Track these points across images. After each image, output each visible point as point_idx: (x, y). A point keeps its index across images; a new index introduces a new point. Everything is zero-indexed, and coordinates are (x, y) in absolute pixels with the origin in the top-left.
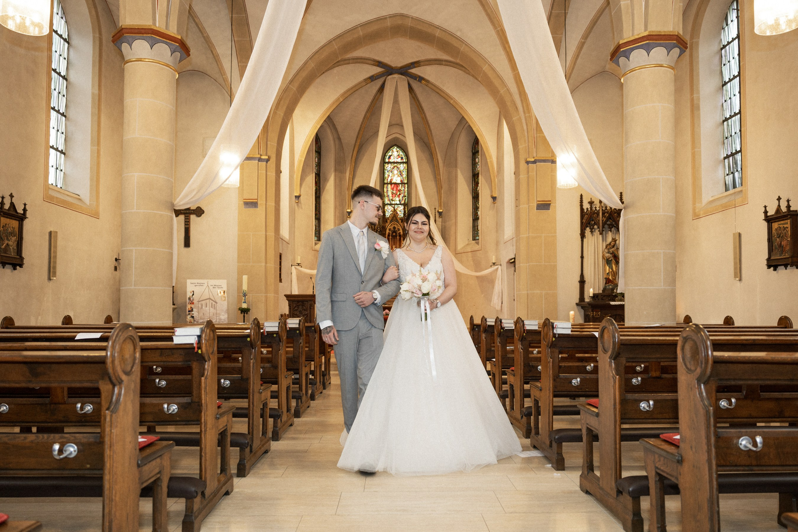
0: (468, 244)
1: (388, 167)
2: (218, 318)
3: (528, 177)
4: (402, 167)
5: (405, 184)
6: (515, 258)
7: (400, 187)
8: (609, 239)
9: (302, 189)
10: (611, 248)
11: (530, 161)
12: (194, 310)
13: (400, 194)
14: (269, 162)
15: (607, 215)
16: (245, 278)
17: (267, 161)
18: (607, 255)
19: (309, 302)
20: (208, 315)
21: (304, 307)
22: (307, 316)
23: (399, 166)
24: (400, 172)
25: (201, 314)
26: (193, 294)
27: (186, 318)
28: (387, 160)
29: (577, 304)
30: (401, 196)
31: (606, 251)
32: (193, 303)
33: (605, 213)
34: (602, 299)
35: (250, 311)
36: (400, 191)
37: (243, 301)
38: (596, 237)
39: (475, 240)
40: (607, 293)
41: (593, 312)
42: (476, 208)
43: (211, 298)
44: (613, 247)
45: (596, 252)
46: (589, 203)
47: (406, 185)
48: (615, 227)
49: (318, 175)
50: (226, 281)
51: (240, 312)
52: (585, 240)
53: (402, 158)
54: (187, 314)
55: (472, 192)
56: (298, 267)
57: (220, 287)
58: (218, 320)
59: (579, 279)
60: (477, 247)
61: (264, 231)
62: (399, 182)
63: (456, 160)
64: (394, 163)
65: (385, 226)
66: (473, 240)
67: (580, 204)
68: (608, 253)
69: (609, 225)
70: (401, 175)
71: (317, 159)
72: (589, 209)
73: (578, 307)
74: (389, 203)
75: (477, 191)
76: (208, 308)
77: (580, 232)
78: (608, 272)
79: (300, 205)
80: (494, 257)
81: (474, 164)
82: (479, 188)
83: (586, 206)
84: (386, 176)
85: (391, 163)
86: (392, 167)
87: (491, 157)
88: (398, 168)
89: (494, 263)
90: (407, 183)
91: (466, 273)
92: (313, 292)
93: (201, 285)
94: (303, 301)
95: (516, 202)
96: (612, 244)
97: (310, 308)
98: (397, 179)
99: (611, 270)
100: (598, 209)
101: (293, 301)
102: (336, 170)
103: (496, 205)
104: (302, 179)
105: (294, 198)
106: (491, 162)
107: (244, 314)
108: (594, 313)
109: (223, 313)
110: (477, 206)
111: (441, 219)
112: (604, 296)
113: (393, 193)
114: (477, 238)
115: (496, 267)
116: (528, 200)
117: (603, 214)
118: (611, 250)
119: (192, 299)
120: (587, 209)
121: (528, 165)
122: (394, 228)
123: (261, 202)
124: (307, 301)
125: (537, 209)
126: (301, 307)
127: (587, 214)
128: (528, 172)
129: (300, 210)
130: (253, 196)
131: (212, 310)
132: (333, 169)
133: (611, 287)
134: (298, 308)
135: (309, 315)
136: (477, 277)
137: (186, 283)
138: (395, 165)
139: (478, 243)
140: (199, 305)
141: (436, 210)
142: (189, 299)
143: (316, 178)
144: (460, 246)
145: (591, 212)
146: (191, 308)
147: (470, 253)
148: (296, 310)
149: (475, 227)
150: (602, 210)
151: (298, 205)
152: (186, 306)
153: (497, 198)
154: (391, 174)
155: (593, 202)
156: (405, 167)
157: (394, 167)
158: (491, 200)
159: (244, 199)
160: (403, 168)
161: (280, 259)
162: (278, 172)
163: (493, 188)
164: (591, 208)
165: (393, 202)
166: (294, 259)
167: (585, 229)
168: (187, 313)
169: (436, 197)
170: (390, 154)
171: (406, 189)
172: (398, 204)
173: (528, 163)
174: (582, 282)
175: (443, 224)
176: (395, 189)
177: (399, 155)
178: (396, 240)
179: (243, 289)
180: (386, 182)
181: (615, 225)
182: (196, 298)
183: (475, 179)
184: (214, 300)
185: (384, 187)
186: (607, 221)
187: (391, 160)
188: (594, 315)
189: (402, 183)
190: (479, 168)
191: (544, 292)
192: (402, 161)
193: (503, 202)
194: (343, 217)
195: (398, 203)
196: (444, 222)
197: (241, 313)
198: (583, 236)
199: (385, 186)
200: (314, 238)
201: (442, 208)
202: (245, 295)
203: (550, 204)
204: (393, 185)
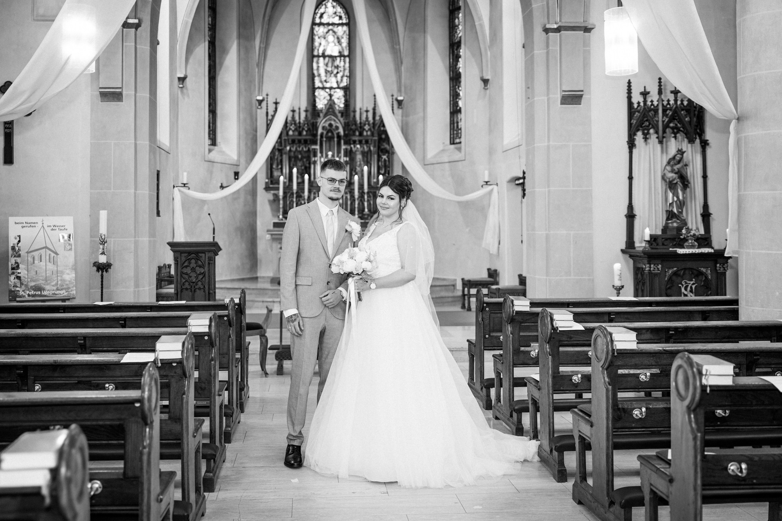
0: (443, 150)
1: (320, 31)
2: (59, 278)
3: (548, 53)
4: (341, 31)
5: (345, 56)
6: (524, 178)
7: (338, 62)
8: (672, 150)
9: (189, 67)
10: (676, 164)
11: (550, 29)
12: (20, 266)
13: (338, 73)
14: (139, 29)
15: (669, 113)
16: (103, 215)
17: (137, 26)
18: (670, 175)
19: (207, 253)
20: (44, 274)
21: (200, 263)
22: (204, 276)
23: (335, 29)
24: (338, 38)
25: (33, 273)
26: (19, 241)
27: (8, 280)
28: (317, 21)
29: (623, 251)
30: (339, 76)
31: (669, 168)
32: (19, 256)
33: (667, 110)
34: (663, 244)
35: (112, 267)
36: (337, 67)
37: (101, 251)
38: (651, 146)
39: (454, 144)
40: (669, 234)
41: (650, 264)
42: (455, 96)
43: (48, 246)
44: (679, 162)
45: (652, 172)
46: (642, 93)
47: (347, 59)
48: (681, 131)
49: (212, 44)
50: (72, 217)
51: (95, 268)
52: (634, 151)
53: (341, 18)
54: (10, 273)
55: (448, 70)
56: (184, 190)
57: (62, 228)
58: (59, 282)
59: (625, 212)
60: (457, 156)
61: (133, 139)
62: (336, 54)
63: (425, 21)
64: (328, 24)
65: (317, 123)
66: (451, 144)
67: (627, 95)
68: (672, 171)
69: (673, 128)
70: (339, 42)
71: (210, 19)
72: (642, 104)
73: (624, 255)
74: (321, 85)
75: (456, 68)
76: (43, 263)
77: (627, 139)
78: (671, 201)
79: (185, 91)
80: (487, 173)
81: (452, 28)
82: (461, 64)
83: (637, 98)
84: (316, 44)
85: (323, 24)
86: (326, 30)
87: (480, 19)
88: (334, 32)
89: (487, 182)
90: (349, 56)
91: (440, 196)
92: (214, 237)
93: (32, 225)
94: (197, 253)
95: (526, 91)
96: (678, 158)
97: (209, 264)
98: (333, 50)
99: (675, 199)
100: (655, 103)
101: (182, 252)
102: (239, 37)
103: (488, 91)
104: (189, 51)
105: (177, 80)
106: (482, 26)
107: (102, 272)
108: (652, 266)
109: (68, 271)
110: (456, 92)
111: (400, 111)
112: (666, 239)
113: (326, 71)
114: (458, 141)
115: (490, 188)
116: (548, 89)
117: (664, 111)
118: (676, 168)
119: (17, 248)
120: (639, 103)
121: (547, 34)
122: (331, 125)
123: (128, 93)
124: (203, 252)
125: (562, 103)
126: (193, 261)
127: (639, 112)
128: (548, 46)
129: (186, 99)
130: (114, 83)
131: (50, 266)
132: (235, 34)
133: (675, 225)
134: (190, 263)
135: (207, 274)
136: (459, 203)
137: (7, 221)
138: (331, 27)
139: (459, 149)
140: (29, 259)
141: (394, 97)
142: (13, 248)
143: (209, 48)
144: (431, 154)
145: (644, 109)
146: (16, 263)
147: (447, 165)
148: (186, 267)
149: (454, 123)
150: (663, 105)
151: (182, 92)
152: (8, 261)
153: (490, 81)
154: (323, 42)
155: (649, 93)
156: (345, 32)
157: (329, 30)
158: (481, 84)
159: (100, 88)
160: (342, 33)
161: (158, 179)
162: (154, 43)
163: (484, 64)
164: (645, 101)
165: (328, 85)
166: (177, 177)
167: (635, 134)
168: (10, 271)
169: (393, 78)
170: (322, 10)
171: (347, 65)
172: (335, 88)
173: (547, 31)
174: (631, 217)
175: (404, 118)
176: (330, 65)
177: (335, 13)
178: (332, 143)
179: (101, 232)
180: (316, 53)
181: (681, 129)
182: (24, 247)
183: (453, 52)
184: (53, 249)
185: (313, 61)
186: (670, 121)
187: (325, 20)
188: (652, 269)
189: (341, 55)
190: (460, 32)
191: (572, 233)
192: (341, 22)
193: (501, 88)
194: (251, 107)
195: (335, 85)
196: (405, 115)
197: (98, 271)
198: (631, 144)
199: (315, 60)
200: (208, 142)
201: (403, 94)
202: (103, 242)
203: (581, 96)
204: (327, 59)
